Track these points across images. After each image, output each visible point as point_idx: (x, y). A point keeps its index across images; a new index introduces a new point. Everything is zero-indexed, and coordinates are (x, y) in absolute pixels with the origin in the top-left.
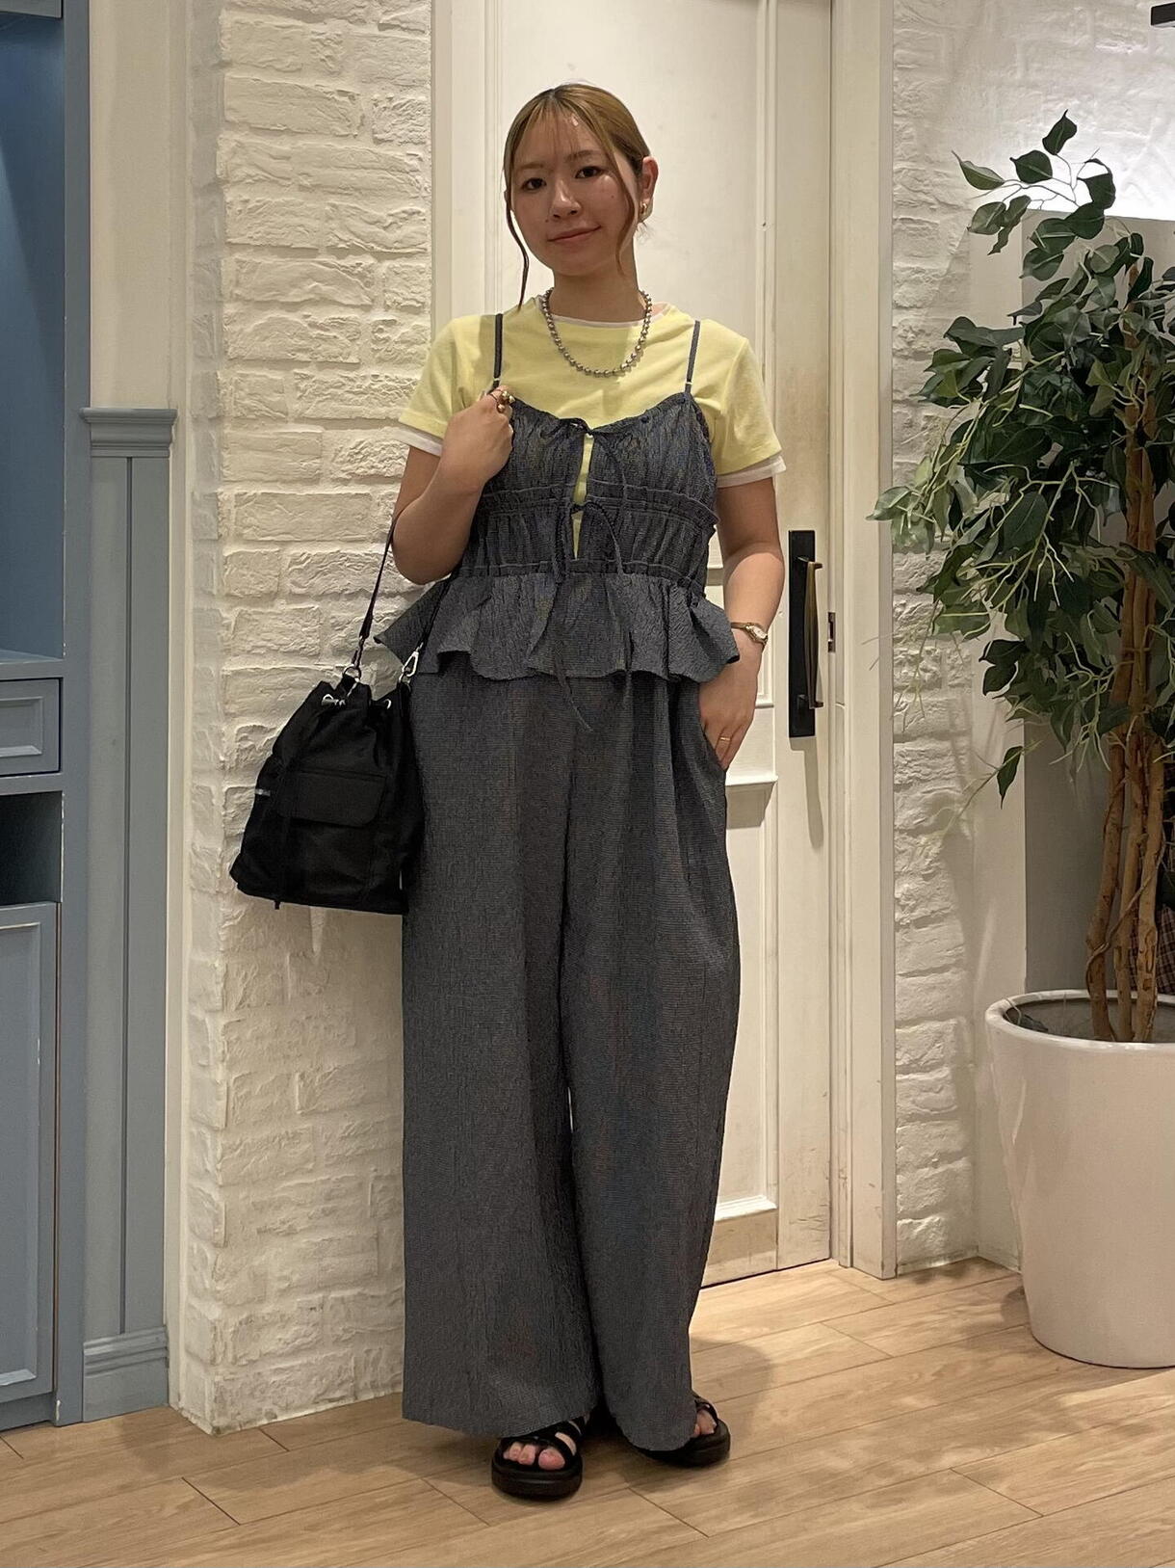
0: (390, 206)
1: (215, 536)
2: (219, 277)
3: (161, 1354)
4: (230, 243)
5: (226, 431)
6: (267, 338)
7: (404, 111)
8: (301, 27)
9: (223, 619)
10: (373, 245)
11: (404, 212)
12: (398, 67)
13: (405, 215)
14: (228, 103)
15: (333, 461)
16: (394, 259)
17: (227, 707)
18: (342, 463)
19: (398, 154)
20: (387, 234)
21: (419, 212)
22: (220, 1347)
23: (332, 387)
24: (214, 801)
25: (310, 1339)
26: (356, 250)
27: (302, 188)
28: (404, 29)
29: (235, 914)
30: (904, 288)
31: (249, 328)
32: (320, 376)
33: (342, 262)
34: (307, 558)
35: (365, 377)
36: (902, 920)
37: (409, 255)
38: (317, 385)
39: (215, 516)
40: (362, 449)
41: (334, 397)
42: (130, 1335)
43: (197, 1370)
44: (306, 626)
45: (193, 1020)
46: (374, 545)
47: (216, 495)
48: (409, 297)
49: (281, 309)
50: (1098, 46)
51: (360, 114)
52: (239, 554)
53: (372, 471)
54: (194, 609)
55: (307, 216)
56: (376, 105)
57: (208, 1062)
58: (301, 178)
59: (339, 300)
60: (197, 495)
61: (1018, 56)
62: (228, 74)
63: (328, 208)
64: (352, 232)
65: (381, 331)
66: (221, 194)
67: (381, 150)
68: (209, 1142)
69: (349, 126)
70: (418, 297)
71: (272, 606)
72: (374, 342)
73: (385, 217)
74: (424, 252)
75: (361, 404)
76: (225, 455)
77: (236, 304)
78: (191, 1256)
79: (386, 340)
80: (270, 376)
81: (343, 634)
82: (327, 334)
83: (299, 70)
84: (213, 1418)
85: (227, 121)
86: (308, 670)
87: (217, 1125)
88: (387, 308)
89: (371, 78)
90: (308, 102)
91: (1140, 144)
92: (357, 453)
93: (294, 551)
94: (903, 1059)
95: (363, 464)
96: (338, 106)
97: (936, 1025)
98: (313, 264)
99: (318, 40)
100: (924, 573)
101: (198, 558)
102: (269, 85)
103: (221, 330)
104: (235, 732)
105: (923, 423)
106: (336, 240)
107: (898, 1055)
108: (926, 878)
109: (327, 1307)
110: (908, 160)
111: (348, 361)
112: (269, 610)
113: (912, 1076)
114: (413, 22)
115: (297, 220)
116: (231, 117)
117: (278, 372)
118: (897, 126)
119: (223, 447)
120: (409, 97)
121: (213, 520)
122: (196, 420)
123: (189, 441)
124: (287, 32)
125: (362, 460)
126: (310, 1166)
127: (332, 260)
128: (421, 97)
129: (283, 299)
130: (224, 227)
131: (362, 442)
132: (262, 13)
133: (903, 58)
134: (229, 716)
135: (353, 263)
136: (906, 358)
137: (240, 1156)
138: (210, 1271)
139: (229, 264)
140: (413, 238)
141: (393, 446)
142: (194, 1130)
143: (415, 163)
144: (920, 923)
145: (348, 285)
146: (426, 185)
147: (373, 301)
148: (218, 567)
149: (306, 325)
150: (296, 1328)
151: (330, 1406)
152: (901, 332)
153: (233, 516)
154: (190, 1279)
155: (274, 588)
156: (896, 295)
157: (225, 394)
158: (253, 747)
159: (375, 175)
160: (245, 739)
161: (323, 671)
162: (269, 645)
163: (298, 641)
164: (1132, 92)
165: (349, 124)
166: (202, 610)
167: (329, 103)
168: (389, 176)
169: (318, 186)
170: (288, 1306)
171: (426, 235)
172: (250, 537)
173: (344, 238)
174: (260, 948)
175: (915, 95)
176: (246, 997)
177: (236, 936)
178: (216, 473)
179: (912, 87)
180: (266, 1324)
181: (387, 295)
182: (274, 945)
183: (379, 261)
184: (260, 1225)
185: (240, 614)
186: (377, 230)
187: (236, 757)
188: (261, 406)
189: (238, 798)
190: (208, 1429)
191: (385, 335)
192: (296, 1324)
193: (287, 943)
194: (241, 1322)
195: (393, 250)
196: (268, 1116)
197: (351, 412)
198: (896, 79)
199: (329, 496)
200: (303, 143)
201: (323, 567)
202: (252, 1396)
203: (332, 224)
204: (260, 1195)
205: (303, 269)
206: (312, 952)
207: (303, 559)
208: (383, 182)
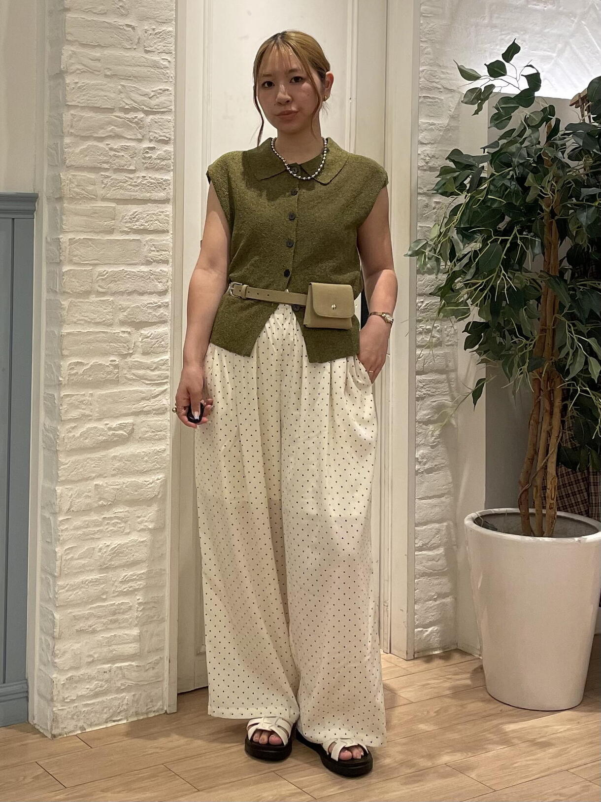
0: (152, 86)
1: (58, 261)
2: (62, 124)
3: (25, 695)
4: (68, 105)
5: (64, 205)
6: (86, 156)
7: (161, 36)
9: (61, 305)
10: (143, 107)
11: (160, 89)
12: (158, 12)
13: (161, 91)
14: (68, 30)
15: (121, 221)
16: (155, 115)
17: (63, 352)
18: (126, 222)
19: (155, 58)
20: (151, 101)
21: (168, 90)
22: (55, 693)
23: (121, 182)
24: (56, 401)
25: (104, 688)
26: (135, 110)
27: (106, 76)
29: (67, 462)
30: (424, 133)
31: (78, 150)
32: (114, 176)
33: (127, 116)
34: (107, 273)
35: (138, 177)
36: (419, 469)
37: (163, 113)
38: (113, 181)
39: (58, 250)
40: (136, 215)
41: (121, 188)
42: (9, 684)
43: (43, 702)
44: (105, 309)
45: (44, 519)
46: (142, 267)
47: (59, 239)
48: (162, 135)
49: (95, 140)
50: (529, 6)
51: (138, 37)
52: (71, 270)
53: (142, 227)
54: (47, 300)
55: (109, 91)
56: (146, 32)
57: (52, 540)
58: (106, 71)
59: (125, 136)
60: (49, 240)
61: (487, 10)
62: (68, 15)
63: (120, 87)
64: (133, 100)
65: (147, 152)
66: (64, 79)
67: (147, 56)
68: (51, 583)
69: (132, 44)
70: (167, 135)
71: (88, 298)
72: (143, 159)
73: (150, 92)
74: (170, 111)
75: (136, 192)
76: (64, 218)
77: (71, 137)
78: (41, 643)
79: (150, 158)
80: (88, 176)
81: (125, 314)
82: (120, 154)
83: (105, 13)
84: (52, 729)
85: (67, 40)
86: (107, 332)
87: (56, 574)
88: (151, 141)
89: (143, 18)
90: (109, 30)
91: (552, 58)
92: (134, 218)
93: (100, 269)
94: (419, 543)
95: (137, 223)
96: (125, 32)
97: (437, 525)
98: (112, 116)
100: (433, 285)
101: (48, 273)
102: (89, 21)
103: (63, 152)
104: (68, 365)
105: (434, 205)
106: (124, 104)
107: (416, 541)
108: (432, 447)
109: (113, 672)
110: (427, 65)
111: (130, 168)
112: (87, 300)
113: (424, 552)
115: (103, 93)
116: (69, 37)
117: (93, 174)
118: (422, 46)
119: (63, 214)
120: (164, 29)
121: (58, 253)
122: (48, 199)
123: (44, 210)
125: (136, 221)
126: (104, 597)
127: (122, 115)
128: (170, 28)
129: (96, 135)
130: (65, 96)
131: (136, 212)
133: (426, 10)
134: (63, 357)
135: (133, 116)
136: (425, 170)
137: (67, 591)
138: (50, 651)
139: (67, 116)
140: (164, 103)
141: (153, 214)
142: (43, 576)
143: (166, 63)
144: (429, 471)
145: (129, 128)
146: (172, 75)
147: (143, 136)
148: (60, 277)
149: (107, 149)
150: (96, 682)
151: (114, 724)
152: (422, 156)
153: (67, 251)
154: (40, 655)
155: (89, 289)
156: (420, 137)
157: (64, 185)
158: (77, 373)
159: (145, 70)
160: (72, 369)
161: (114, 333)
162: (86, 319)
163: (101, 317)
164: (547, 30)
165: (131, 42)
166: (50, 300)
167: (121, 31)
168: (152, 70)
169: (114, 75)
170: (92, 671)
171: (171, 102)
172: (76, 262)
173: (128, 103)
174: (79, 481)
175: (432, 31)
176: (71, 506)
177: (66, 474)
178: (59, 227)
179: (430, 26)
180: (80, 680)
181: (151, 134)
182: (87, 479)
183: (147, 116)
184: (77, 627)
185: (71, 302)
186: (146, 99)
187: (67, 378)
188: (83, 192)
189: (69, 401)
190: (49, 736)
191: (149, 155)
192: (97, 680)
193: (94, 478)
194: (67, 679)
195: (154, 110)
196: (82, 570)
197: (131, 196)
198: (421, 22)
199: (118, 240)
200: (107, 52)
201: (115, 278)
202: (72, 718)
203: (123, 96)
204: (77, 612)
205: (107, 119)
206: (106, 483)
207: (105, 273)
208: (149, 73)
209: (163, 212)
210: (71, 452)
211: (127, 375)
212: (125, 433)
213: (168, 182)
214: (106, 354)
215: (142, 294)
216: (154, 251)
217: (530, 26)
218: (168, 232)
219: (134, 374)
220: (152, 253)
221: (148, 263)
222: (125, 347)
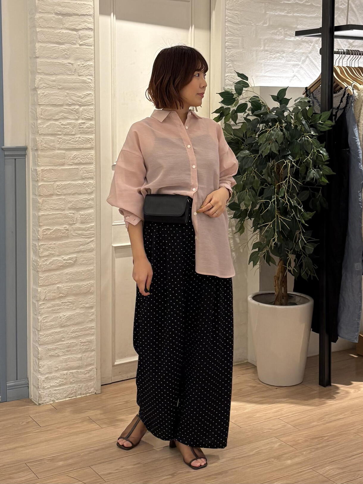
0: (83, 93)
1: (37, 180)
2: (37, 113)
3: (27, 385)
4: (39, 104)
5: (39, 153)
6: (50, 128)
7: (87, 67)
8: (58, 46)
9: (39, 201)
10: (78, 103)
11: (87, 94)
12: (85, 56)
13: (87, 95)
14: (38, 68)
15: (68, 160)
16: (84, 106)
17: (40, 224)
18: (71, 160)
19: (84, 78)
20: (82, 100)
21: (91, 94)
22: (40, 384)
23: (68, 140)
24: (37, 248)
25: (64, 382)
26: (74, 104)
27: (59, 89)
28: (86, 45)
29: (43, 276)
31: (45, 126)
32: (64, 138)
33: (70, 108)
34: (61, 185)
35: (77, 137)
37: (88, 105)
38: (64, 140)
39: (36, 175)
40: (76, 156)
41: (68, 143)
42: (19, 381)
43: (35, 389)
44: (61, 202)
45: (33, 302)
46: (80, 181)
47: (36, 169)
48: (89, 116)
49: (53, 121)
51: (74, 69)
52: (43, 184)
53: (79, 162)
54: (32, 198)
55: (60, 96)
56: (79, 66)
57: (37, 313)
58: (58, 86)
59: (69, 118)
60: (32, 169)
61: (262, 43)
62: (38, 60)
63: (66, 94)
64: (73, 100)
65: (81, 125)
66: (37, 91)
67: (80, 78)
68: (37, 333)
69: (71, 72)
70: (91, 116)
71: (52, 197)
72: (79, 128)
73: (82, 95)
74: (92, 104)
75: (76, 145)
76: (39, 159)
77: (41, 120)
78: (33, 361)
79: (83, 128)
80: (51, 138)
81: (71, 204)
82: (66, 127)
83: (57, 58)
84: (38, 401)
85: (38, 72)
86: (62, 214)
87: (39, 329)
88: (83, 119)
89: (77, 59)
90: (60, 66)
91: (299, 65)
92: (75, 157)
93: (58, 183)
95: (76, 160)
96: (68, 67)
98: (62, 108)
99: (63, 50)
101: (33, 185)
102: (49, 62)
103: (37, 128)
104: (42, 230)
106: (68, 102)
109: (68, 374)
110: (230, 73)
111: (72, 133)
112: (51, 199)
114: (89, 43)
115: (58, 97)
116: (39, 71)
117: (53, 137)
118: (227, 64)
119: (38, 157)
120: (88, 63)
122: (32, 149)
123: (30, 154)
124: (54, 48)
125: (76, 159)
126: (63, 339)
127: (67, 107)
128: (91, 63)
129: (54, 118)
130: (37, 100)
131: (76, 155)
132: (47, 43)
133: (228, 45)
134: (40, 226)
135: (73, 108)
137: (44, 337)
138: (37, 365)
139: (39, 109)
140: (90, 100)
141: (85, 155)
142: (34, 330)
143: (90, 81)
145: (71, 113)
146: (93, 86)
147: (79, 117)
148: (38, 188)
149: (60, 125)
151: (69, 399)
153: (41, 175)
154: (33, 367)
155: (52, 193)
157: (38, 143)
158: (47, 234)
159: (78, 84)
160: (45, 232)
161: (66, 214)
162: (51, 207)
163: (59, 206)
164: (296, 51)
166: (34, 198)
167: (66, 66)
168: (83, 84)
169: (63, 88)
170: (57, 374)
171: (93, 99)
172: (45, 180)
173: (70, 101)
174: (49, 285)
175: (232, 55)
176: (45, 297)
177: (43, 282)
178: (37, 164)
179: (231, 53)
180: (52, 379)
181: (83, 116)
182: (53, 284)
183: (80, 107)
184: (50, 354)
185: (43, 200)
186: (79, 99)
187: (42, 237)
188: (48, 146)
189: (43, 247)
190: (38, 404)
191: (82, 126)
192: (60, 379)
193: (57, 284)
194: (45, 378)
195: (84, 104)
196: (52, 327)
197: (73, 147)
198: (226, 51)
199: (67, 169)
200: (59, 77)
201: (65, 187)
202: (48, 396)
203: (67, 98)
204: (50, 347)
205: (59, 110)
206: (63, 286)
207: (60, 185)
208: (81, 86)
209: (89, 154)
210: (45, 271)
211: (73, 234)
212: (72, 262)
213: (92, 139)
214: (62, 224)
215: (80, 194)
216: (85, 173)
217: (286, 49)
218: (93, 163)
219: (76, 233)
220: (85, 174)
221: (83, 179)
222: (71, 220)
